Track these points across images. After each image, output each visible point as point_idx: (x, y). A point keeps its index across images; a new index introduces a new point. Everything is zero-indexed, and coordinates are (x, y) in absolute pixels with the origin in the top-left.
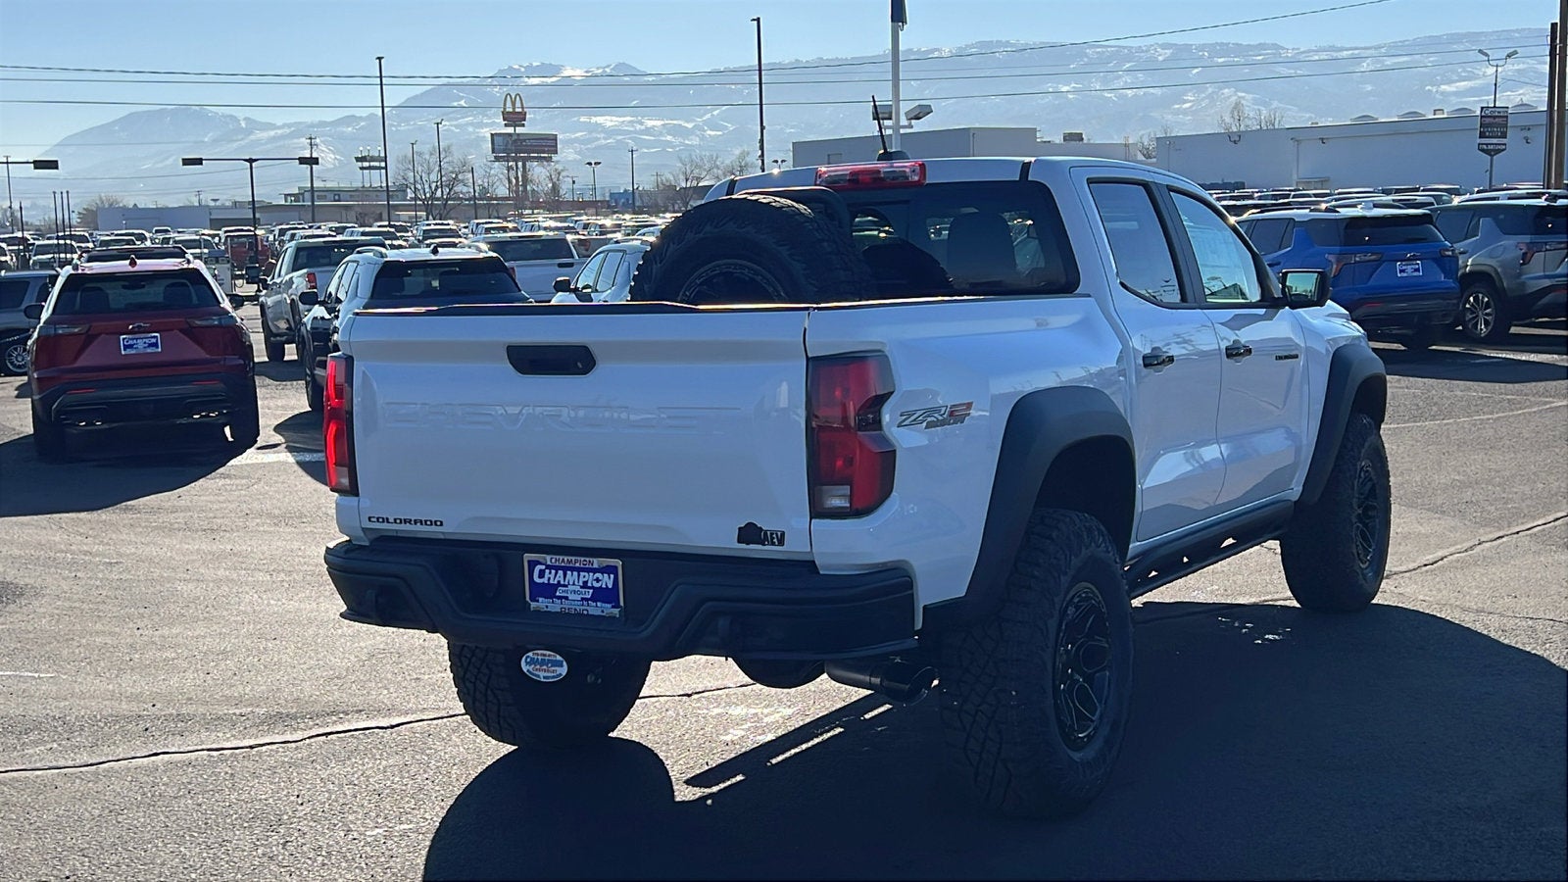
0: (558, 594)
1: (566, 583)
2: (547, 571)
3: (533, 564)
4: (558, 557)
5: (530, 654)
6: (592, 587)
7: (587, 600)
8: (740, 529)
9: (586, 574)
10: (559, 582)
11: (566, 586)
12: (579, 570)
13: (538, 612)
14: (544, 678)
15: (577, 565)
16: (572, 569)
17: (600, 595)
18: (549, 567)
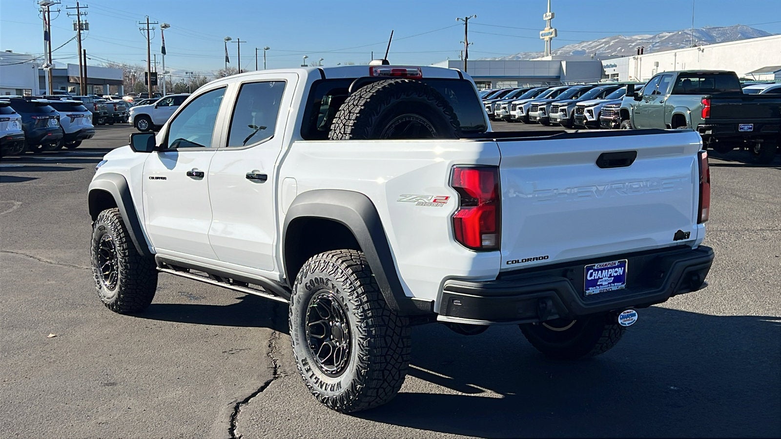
0: (598, 283)
4: (600, 264)
5: (622, 314)
6: (614, 276)
7: (611, 283)
8: (676, 234)
9: (611, 270)
10: (599, 277)
11: (602, 278)
12: (608, 269)
13: (590, 295)
14: (628, 324)
15: (609, 266)
16: (605, 269)
17: (617, 279)
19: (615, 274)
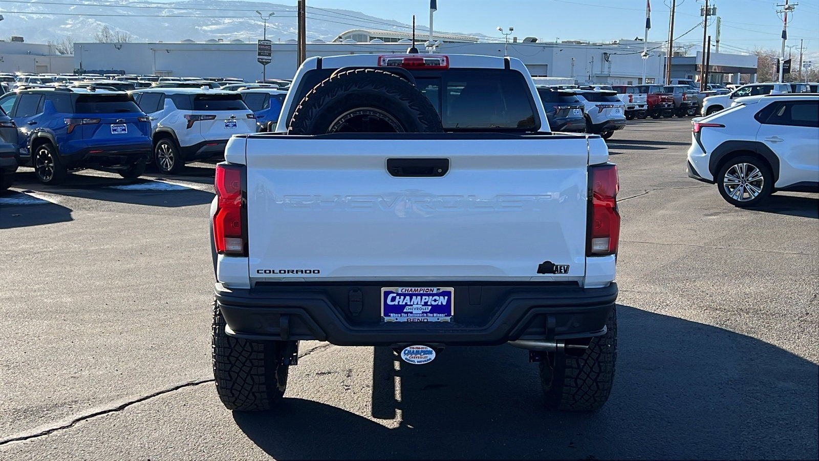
0: (405, 311)
1: (412, 303)
2: (398, 297)
3: (387, 294)
4: (407, 288)
5: (408, 348)
6: (431, 305)
7: (426, 313)
8: (540, 265)
9: (427, 297)
10: (406, 303)
11: (412, 305)
12: (422, 295)
13: (389, 323)
14: (418, 362)
15: (422, 292)
16: (417, 295)
17: (436, 309)
18: (398, 294)
19: (434, 303)
